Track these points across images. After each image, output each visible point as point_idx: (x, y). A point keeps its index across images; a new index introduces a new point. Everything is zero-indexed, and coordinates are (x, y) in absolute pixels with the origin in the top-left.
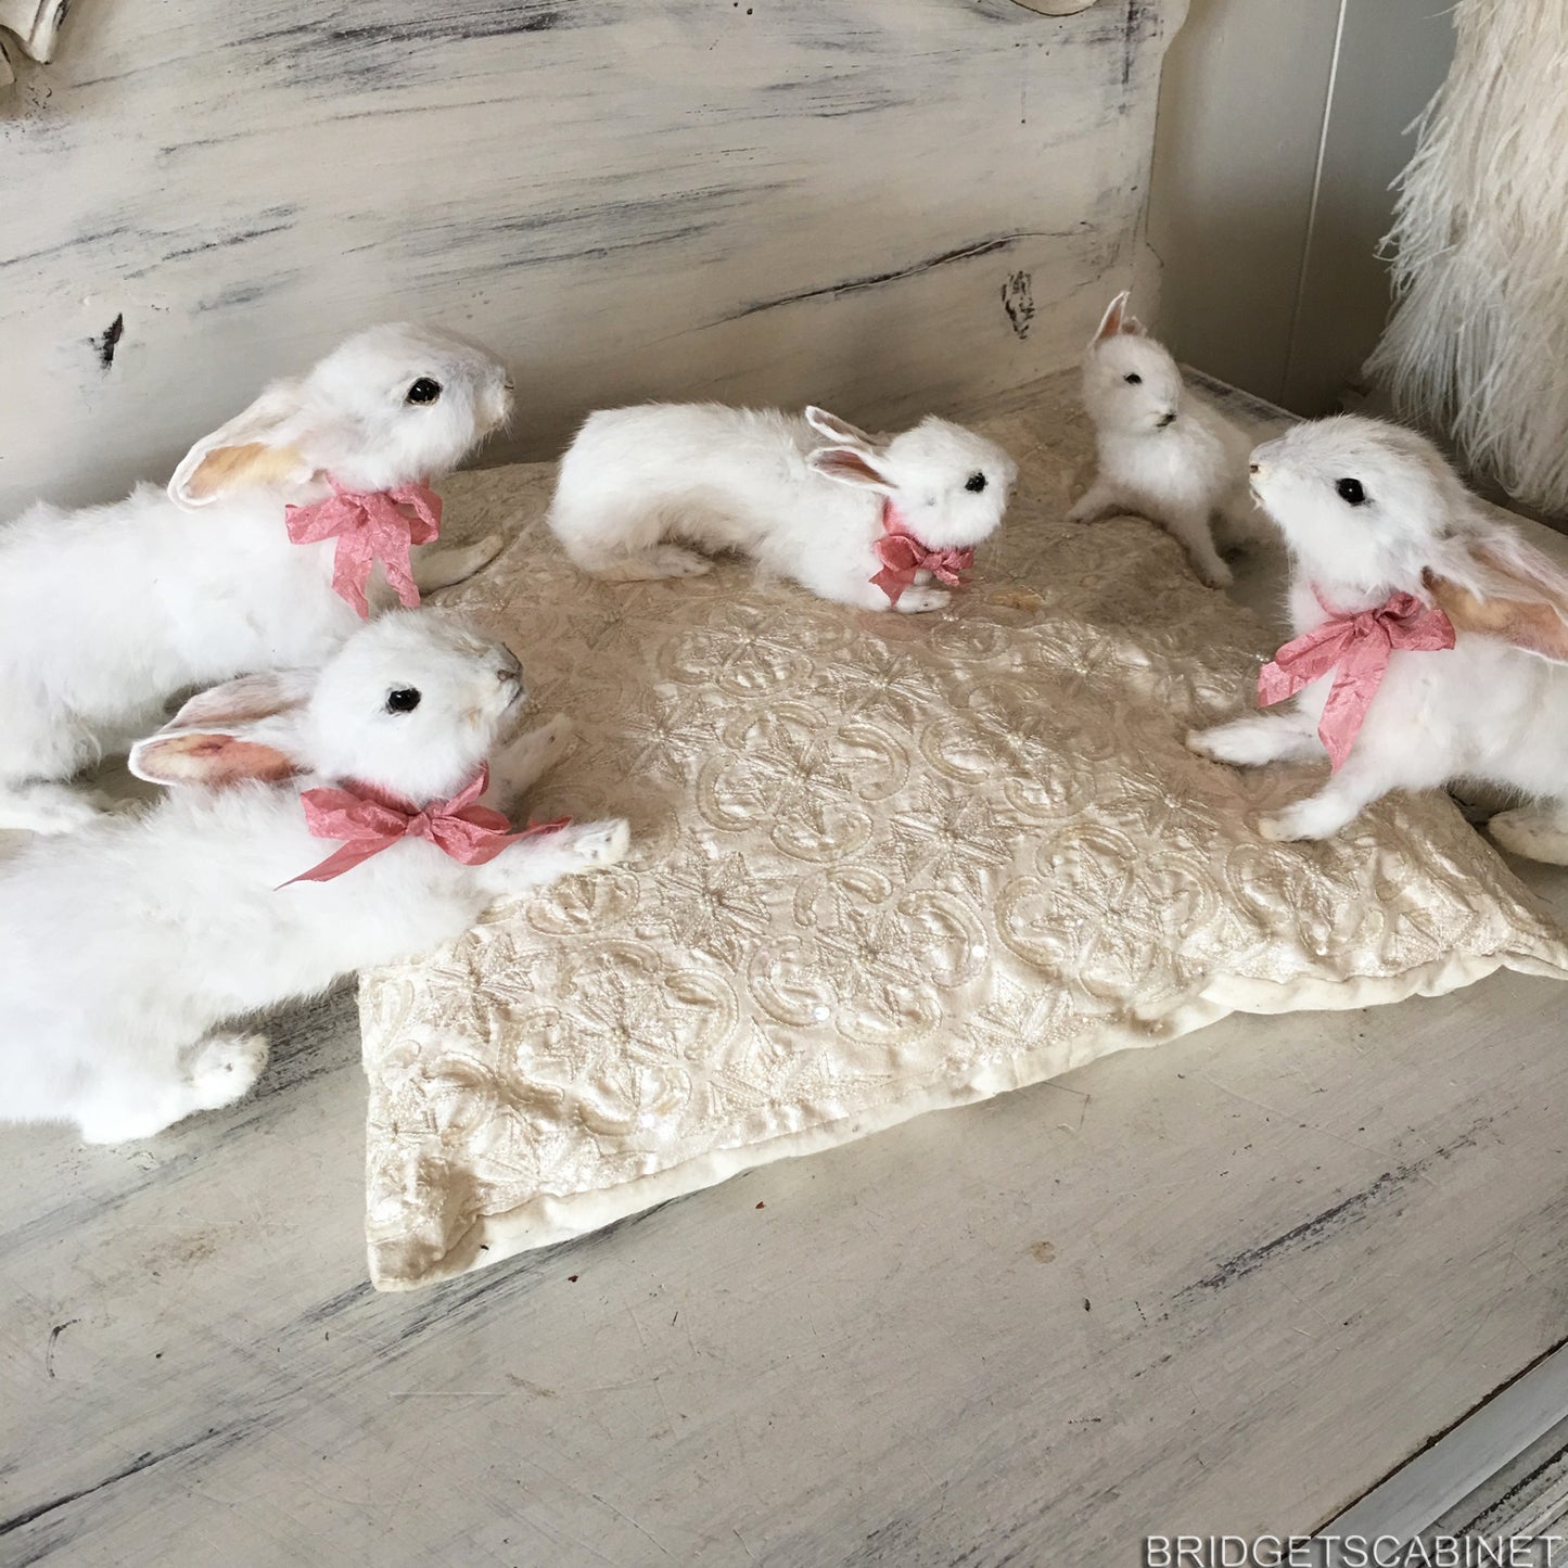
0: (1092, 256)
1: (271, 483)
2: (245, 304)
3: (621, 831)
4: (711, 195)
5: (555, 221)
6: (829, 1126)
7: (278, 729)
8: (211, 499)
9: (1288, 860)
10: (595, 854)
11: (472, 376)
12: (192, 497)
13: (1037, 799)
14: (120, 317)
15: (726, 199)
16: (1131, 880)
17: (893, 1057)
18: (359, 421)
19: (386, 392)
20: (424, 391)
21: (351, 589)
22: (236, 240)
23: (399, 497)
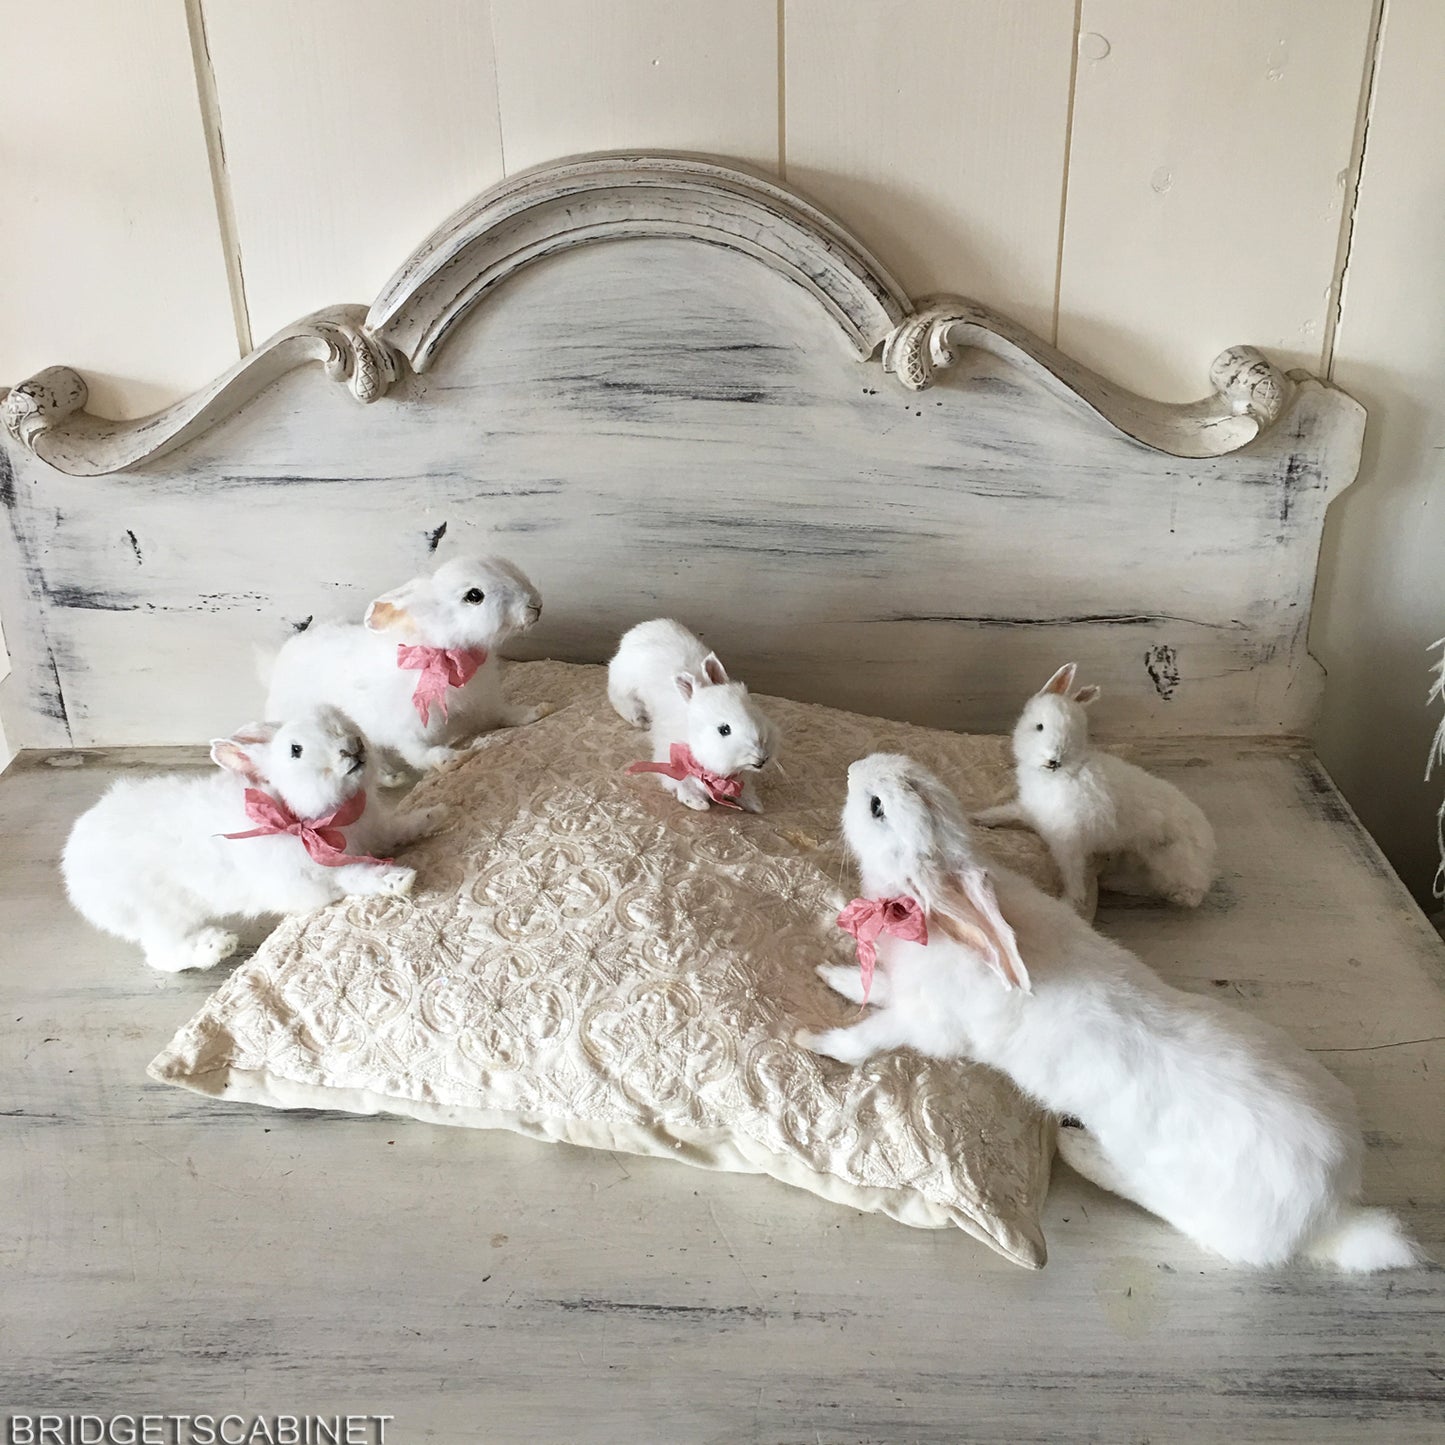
0: (1244, 650)
2: (524, 533)
4: (875, 531)
5: (747, 525)
6: (436, 1106)
8: (383, 632)
9: (805, 1064)
10: (392, 886)
11: (505, 594)
12: (373, 628)
13: (660, 955)
14: (445, 524)
15: (888, 537)
16: (680, 1028)
17: (486, 1080)
18: (437, 604)
19: (455, 591)
20: (474, 596)
21: (421, 703)
22: (523, 494)
23: (449, 655)
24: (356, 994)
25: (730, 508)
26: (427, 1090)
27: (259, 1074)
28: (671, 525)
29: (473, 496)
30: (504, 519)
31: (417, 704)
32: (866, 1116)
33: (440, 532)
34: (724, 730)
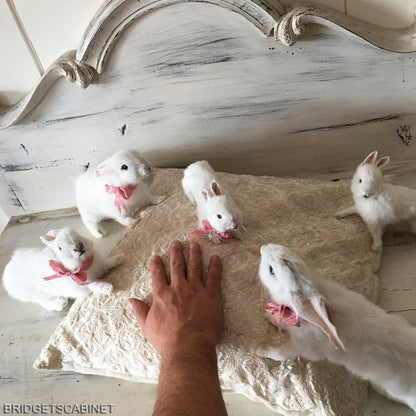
4: (282, 102)
5: (233, 107)
6: (130, 376)
9: (261, 363)
11: (135, 165)
14: (125, 125)
17: (145, 368)
18: (113, 171)
19: (118, 166)
20: (125, 168)
21: (118, 205)
22: (150, 110)
23: (121, 189)
24: (97, 336)
25: (226, 103)
26: (126, 370)
27: (71, 363)
29: (132, 114)
30: (145, 119)
31: (116, 205)
32: (287, 384)
33: (124, 128)
34: (220, 217)
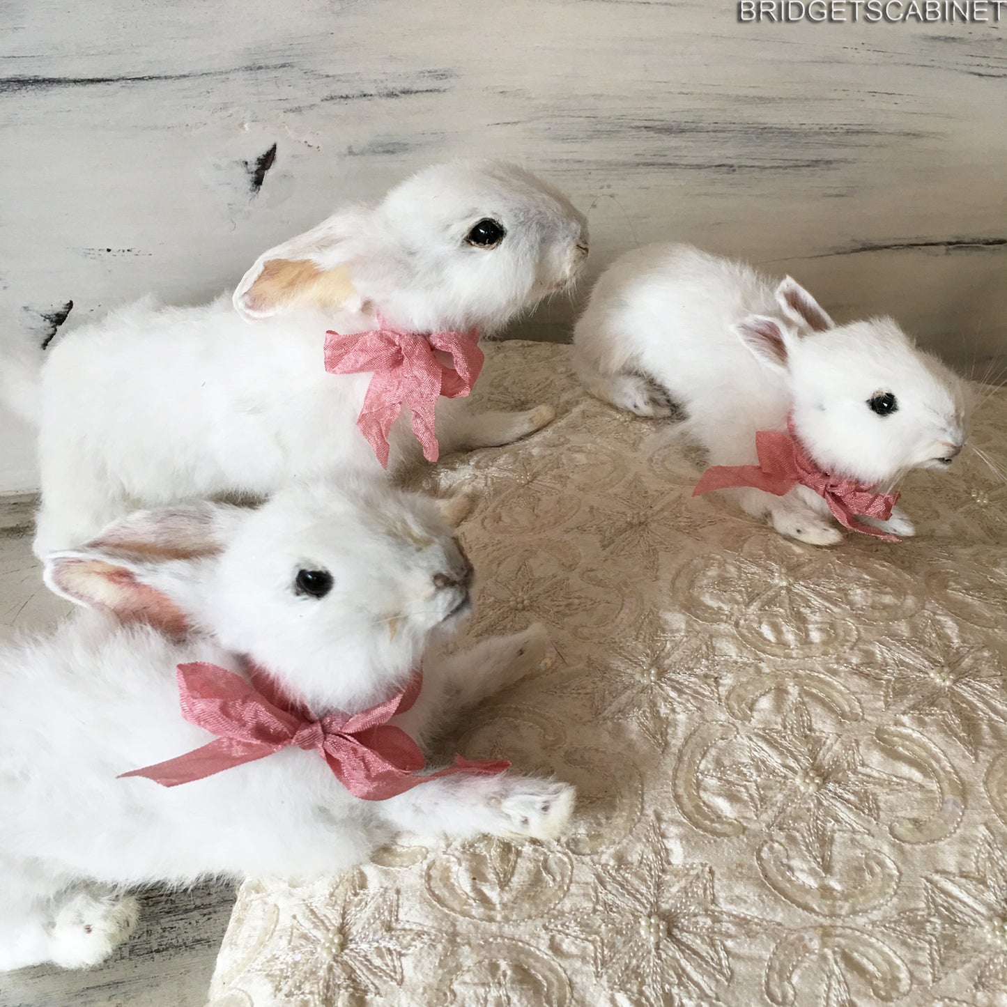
1: (325, 306)
2: (393, 157)
3: (564, 800)
4: (848, 132)
5: (692, 130)
7: (179, 576)
8: (270, 313)
10: (526, 821)
11: (542, 226)
12: (251, 308)
14: (274, 148)
18: (412, 254)
19: (448, 226)
20: (486, 233)
21: (375, 430)
22: (392, 95)
23: (438, 343)
28: (595, 135)
29: (317, 100)
30: (362, 136)
31: (366, 432)
33: (267, 160)
